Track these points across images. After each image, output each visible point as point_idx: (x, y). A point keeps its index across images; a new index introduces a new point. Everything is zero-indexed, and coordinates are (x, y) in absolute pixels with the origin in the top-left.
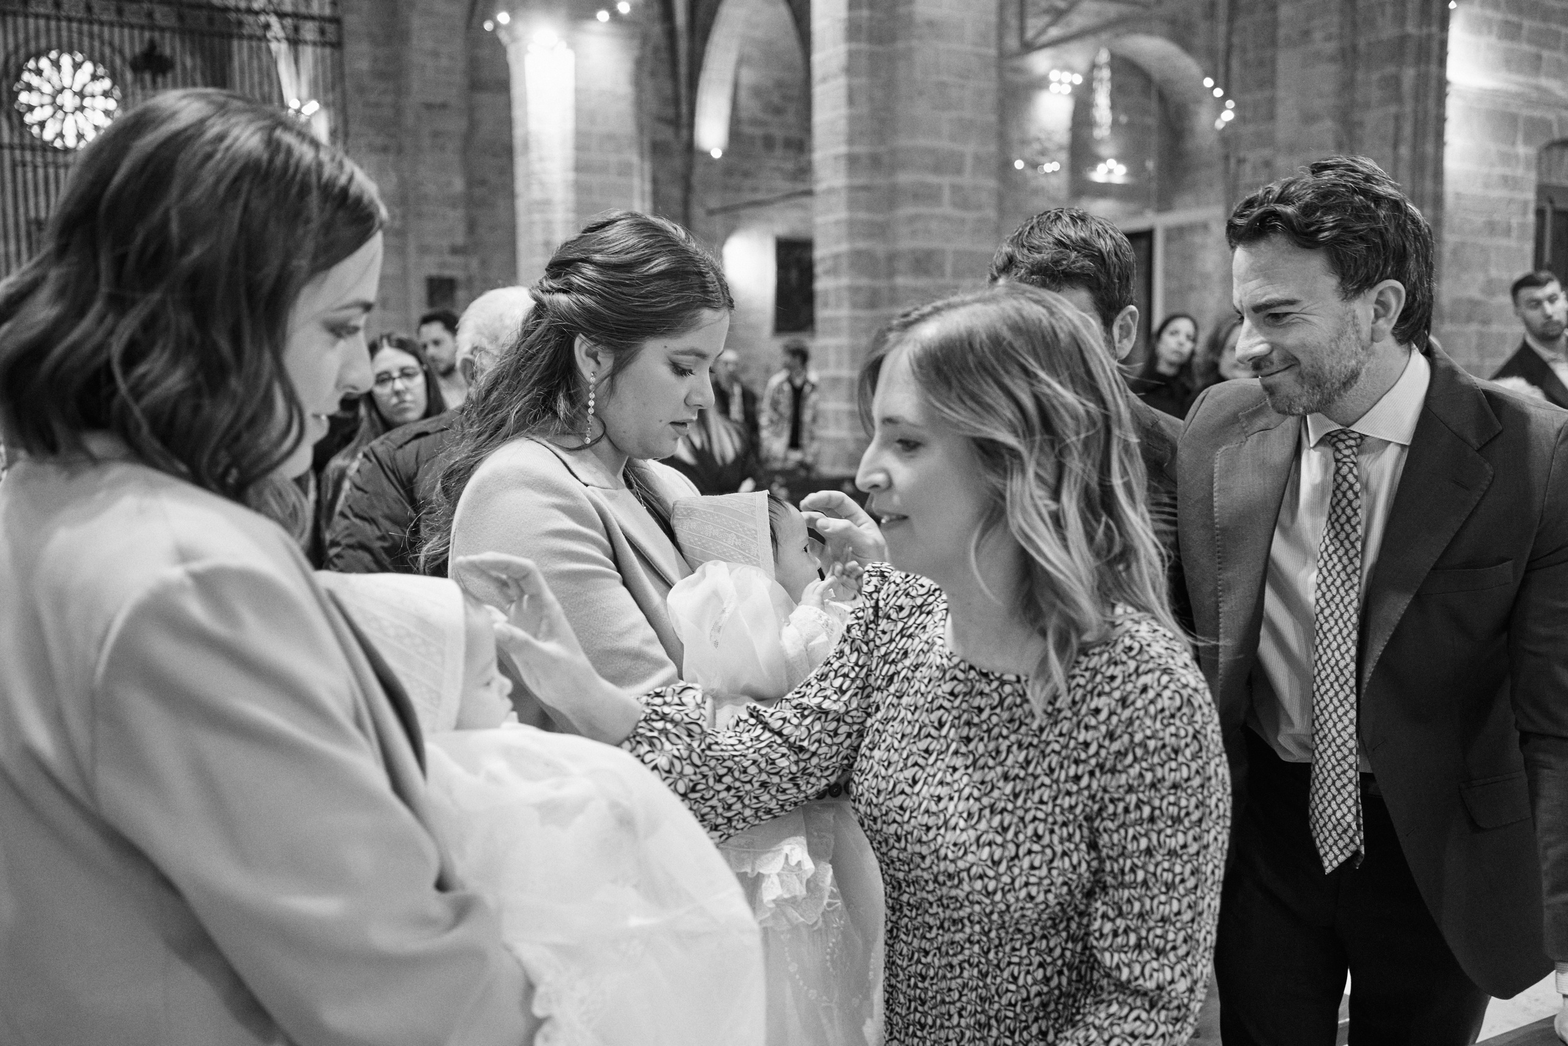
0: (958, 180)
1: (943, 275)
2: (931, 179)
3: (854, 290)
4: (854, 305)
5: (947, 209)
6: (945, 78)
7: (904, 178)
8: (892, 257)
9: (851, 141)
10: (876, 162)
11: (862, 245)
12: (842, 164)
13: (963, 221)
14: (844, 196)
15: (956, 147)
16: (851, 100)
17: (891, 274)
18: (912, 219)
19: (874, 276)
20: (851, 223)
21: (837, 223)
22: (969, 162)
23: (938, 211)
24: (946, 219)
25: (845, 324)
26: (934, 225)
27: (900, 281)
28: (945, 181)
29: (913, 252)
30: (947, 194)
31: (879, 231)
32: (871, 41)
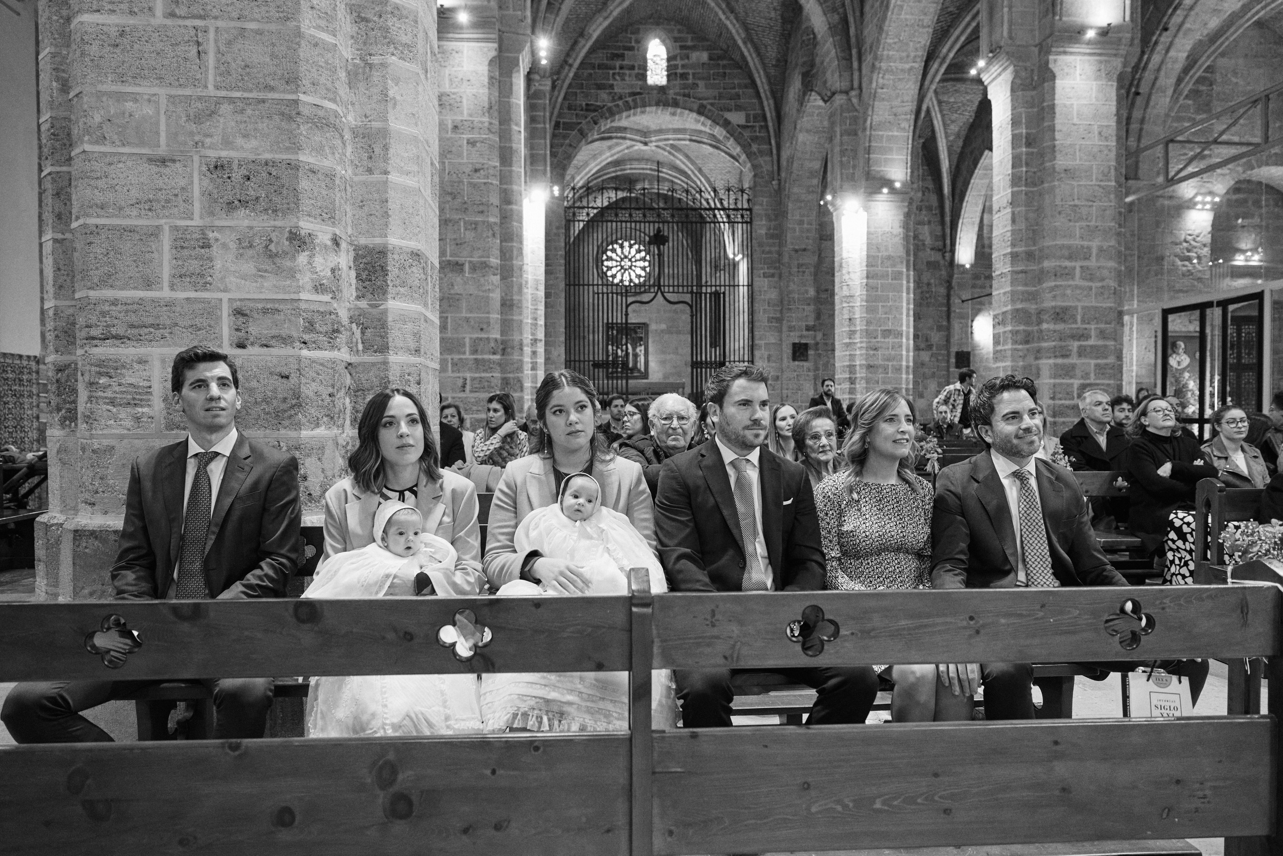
0: (1086, 263)
1: (1075, 322)
2: (1067, 263)
3: (1015, 333)
4: (1015, 342)
5: (1078, 281)
6: (1076, 202)
7: (1046, 264)
8: (1040, 312)
9: (1013, 245)
10: (1030, 256)
11: (1019, 306)
12: (1009, 258)
13: (1091, 288)
14: (1009, 277)
15: (1086, 243)
16: (1014, 221)
17: (1039, 323)
18: (1052, 289)
19: (1027, 324)
20: (1013, 293)
21: (1005, 293)
22: (1094, 251)
23: (1071, 283)
24: (1077, 287)
25: (1009, 353)
26: (1069, 292)
27: (1045, 326)
28: (1078, 264)
29: (1054, 308)
30: (1078, 271)
31: (1032, 297)
32: (1026, 185)
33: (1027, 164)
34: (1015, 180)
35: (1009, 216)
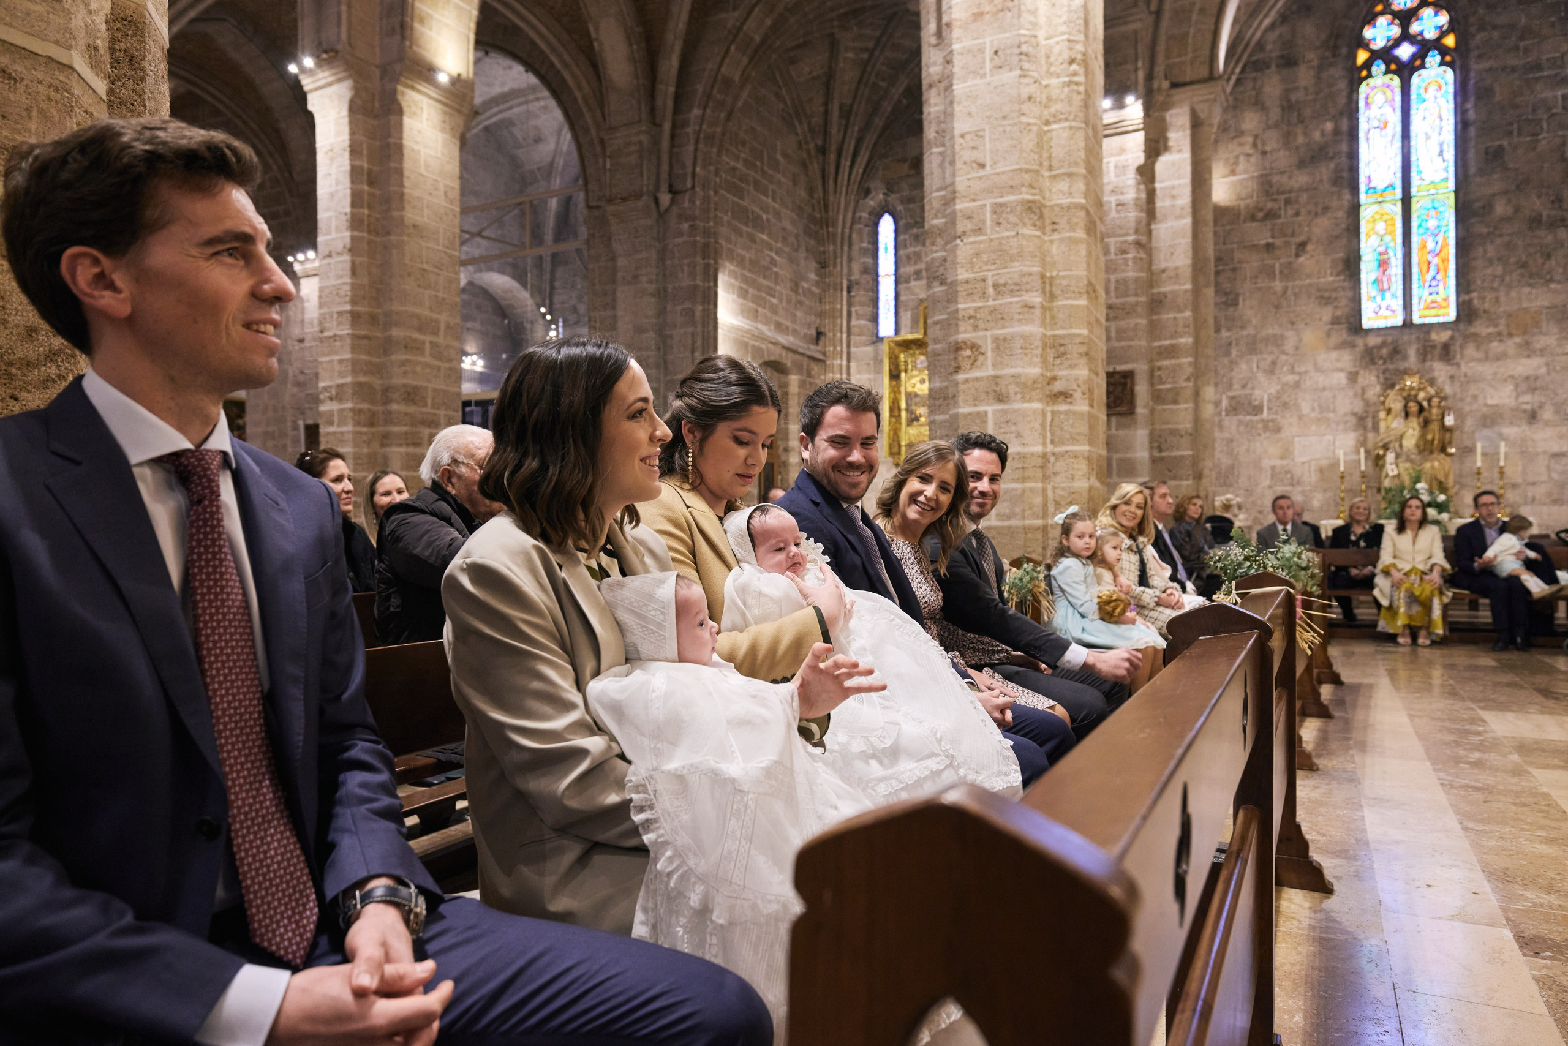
0: (434, 339)
1: (425, 405)
2: (416, 335)
3: (356, 412)
4: (357, 424)
5: (427, 359)
6: (425, 266)
7: (395, 332)
8: (386, 390)
9: (353, 302)
10: (373, 319)
11: (362, 379)
12: (348, 316)
13: (439, 368)
14: (348, 341)
15: (434, 316)
16: (354, 272)
17: (387, 402)
18: (403, 363)
19: (373, 402)
20: (354, 363)
21: (341, 361)
22: (442, 326)
23: (420, 359)
24: (427, 365)
25: (350, 437)
26: (419, 369)
27: (394, 407)
28: (428, 338)
29: (404, 386)
30: (427, 347)
31: (377, 370)
32: (369, 232)
33: (370, 207)
34: (355, 223)
35: (348, 266)
